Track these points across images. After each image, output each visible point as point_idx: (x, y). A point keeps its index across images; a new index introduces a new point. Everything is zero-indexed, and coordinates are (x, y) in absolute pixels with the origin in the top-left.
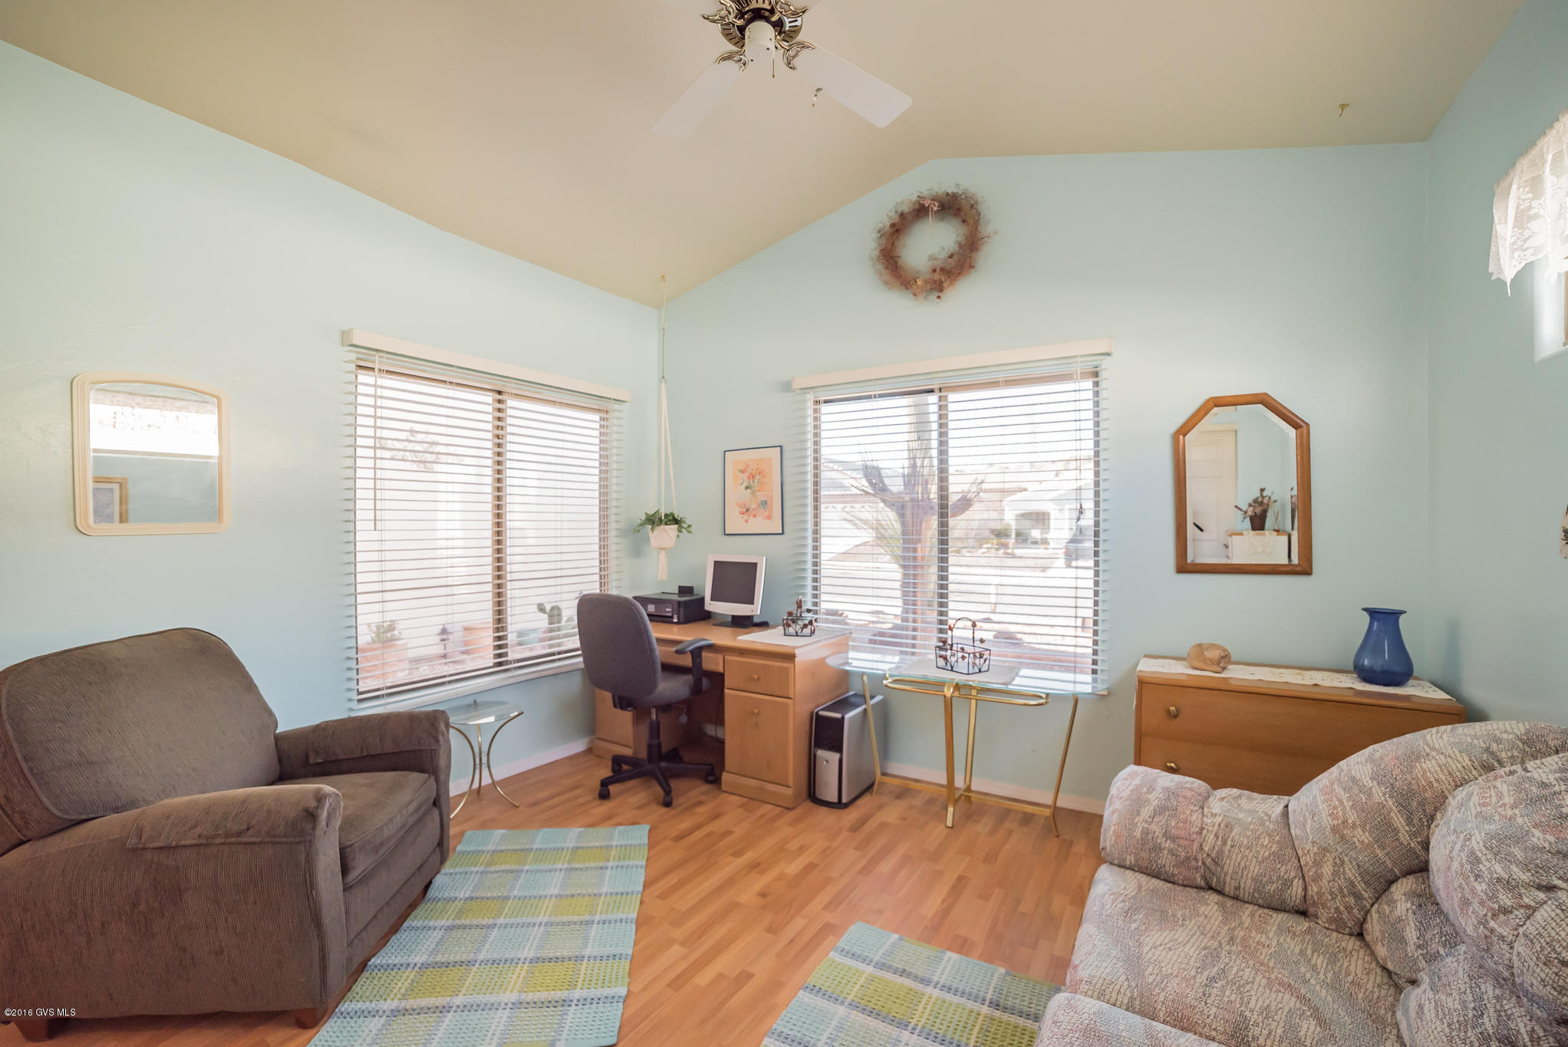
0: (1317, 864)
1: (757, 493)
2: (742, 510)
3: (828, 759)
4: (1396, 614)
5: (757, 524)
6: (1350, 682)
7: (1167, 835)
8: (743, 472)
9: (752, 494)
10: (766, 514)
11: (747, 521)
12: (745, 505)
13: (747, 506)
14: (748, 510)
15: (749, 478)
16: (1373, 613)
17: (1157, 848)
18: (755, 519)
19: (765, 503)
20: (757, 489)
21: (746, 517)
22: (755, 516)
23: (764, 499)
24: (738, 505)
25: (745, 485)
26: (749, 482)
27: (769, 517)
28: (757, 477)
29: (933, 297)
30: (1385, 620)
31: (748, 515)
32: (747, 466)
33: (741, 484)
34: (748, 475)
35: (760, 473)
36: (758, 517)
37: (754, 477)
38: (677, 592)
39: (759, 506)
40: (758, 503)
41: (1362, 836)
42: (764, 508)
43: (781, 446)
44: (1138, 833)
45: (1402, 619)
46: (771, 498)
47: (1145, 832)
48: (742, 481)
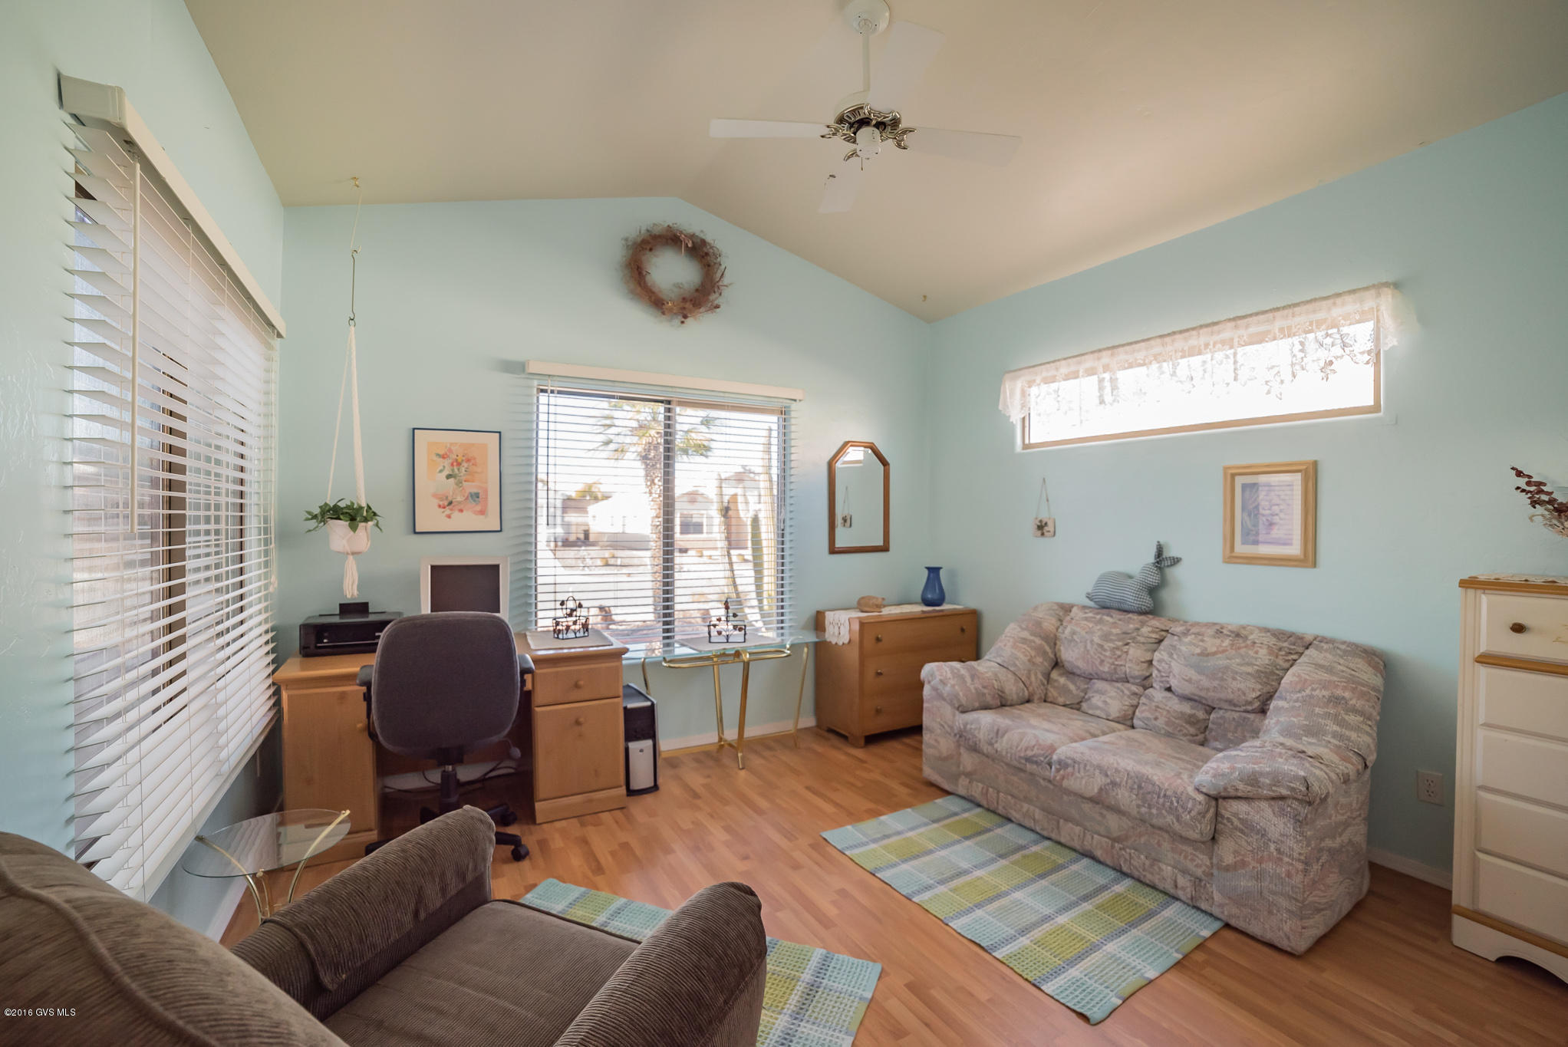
0: (1029, 677)
1: (465, 484)
2: (441, 503)
3: (640, 750)
4: (938, 569)
5: (466, 520)
6: (919, 608)
7: (984, 687)
8: (443, 457)
9: (457, 484)
10: (478, 508)
11: (449, 517)
12: (447, 498)
13: (450, 499)
14: (450, 503)
15: (452, 465)
16: (929, 569)
17: (984, 695)
18: (460, 514)
19: (477, 495)
20: (463, 478)
21: (448, 512)
22: (461, 511)
23: (475, 490)
24: (435, 496)
25: (446, 472)
26: (453, 470)
27: (482, 512)
28: (465, 465)
29: (677, 321)
30: (934, 571)
31: (451, 510)
32: (450, 450)
33: (441, 471)
34: (450, 461)
35: (468, 460)
36: (465, 512)
37: (459, 465)
38: (338, 612)
39: (467, 498)
40: (466, 495)
41: (1039, 660)
42: (475, 501)
43: (500, 433)
44: (973, 691)
45: (941, 571)
46: (486, 491)
47: (976, 689)
48: (441, 468)
